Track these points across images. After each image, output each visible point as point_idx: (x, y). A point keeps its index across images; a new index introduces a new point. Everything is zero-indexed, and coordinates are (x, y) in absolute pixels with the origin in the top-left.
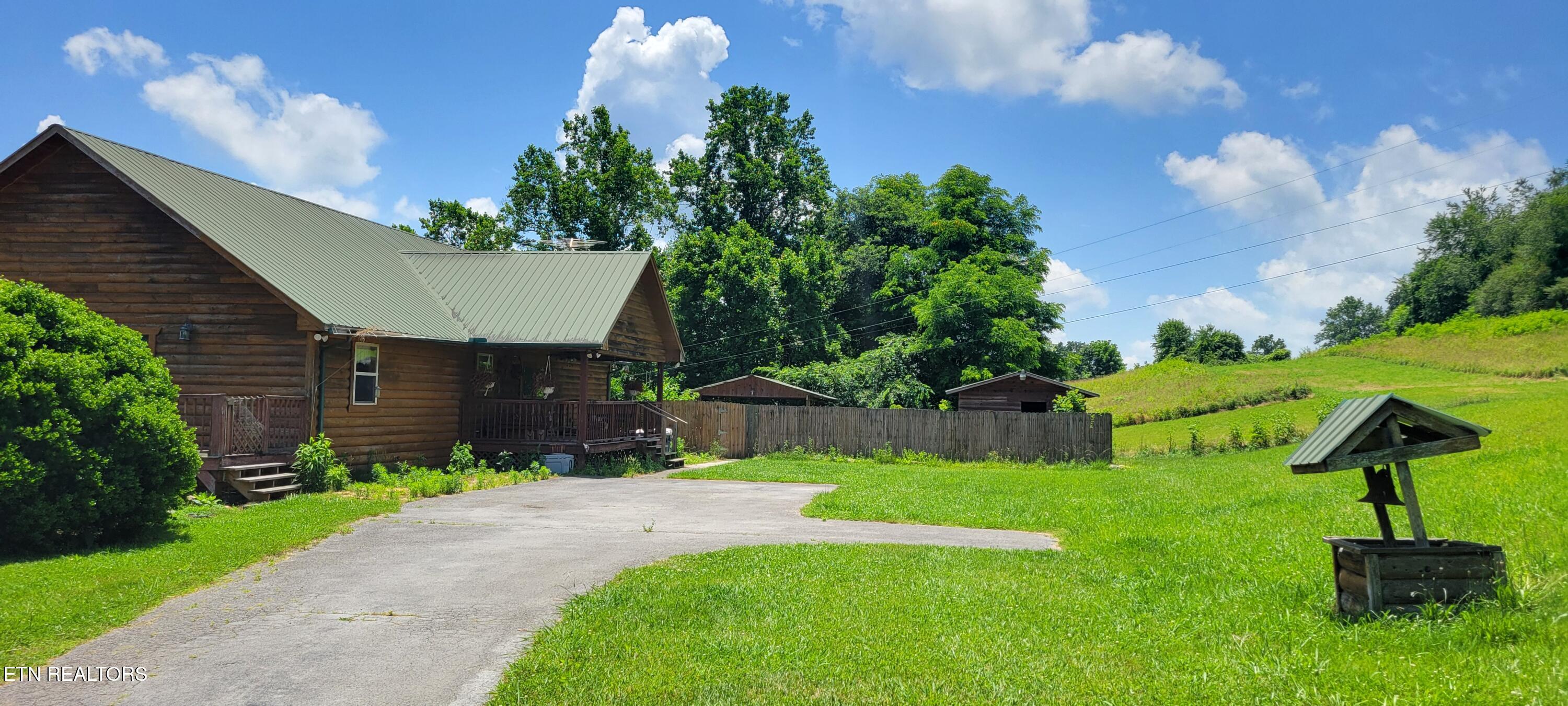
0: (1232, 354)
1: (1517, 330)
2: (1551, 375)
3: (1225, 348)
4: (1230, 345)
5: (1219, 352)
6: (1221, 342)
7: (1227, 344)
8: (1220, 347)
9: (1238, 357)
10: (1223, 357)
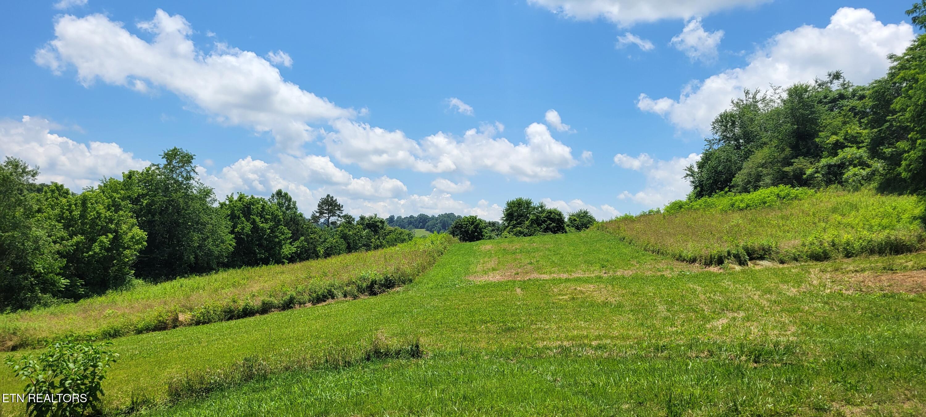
0: (554, 227)
1: (742, 205)
2: (720, 261)
3: (548, 222)
4: (553, 220)
5: (544, 225)
6: (547, 217)
7: (551, 219)
8: (545, 222)
9: (559, 230)
10: (546, 230)
